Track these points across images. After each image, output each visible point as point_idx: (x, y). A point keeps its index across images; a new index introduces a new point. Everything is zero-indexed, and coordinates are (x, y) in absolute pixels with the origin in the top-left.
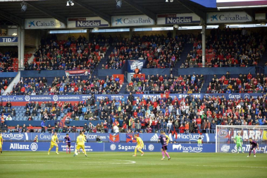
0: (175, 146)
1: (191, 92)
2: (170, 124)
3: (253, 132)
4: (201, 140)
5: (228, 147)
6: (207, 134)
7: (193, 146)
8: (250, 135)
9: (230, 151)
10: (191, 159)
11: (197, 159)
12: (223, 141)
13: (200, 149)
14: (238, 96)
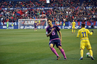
0: (4, 27)
1: (9, 7)
2: (2, 19)
3: (32, 21)
4: (13, 25)
5: (23, 27)
6: (15, 23)
7: (10, 27)
8: (31, 22)
9: (24, 28)
10: (9, 31)
11: (12, 31)
12: (21, 25)
13: (13, 28)
14: (26, 9)
